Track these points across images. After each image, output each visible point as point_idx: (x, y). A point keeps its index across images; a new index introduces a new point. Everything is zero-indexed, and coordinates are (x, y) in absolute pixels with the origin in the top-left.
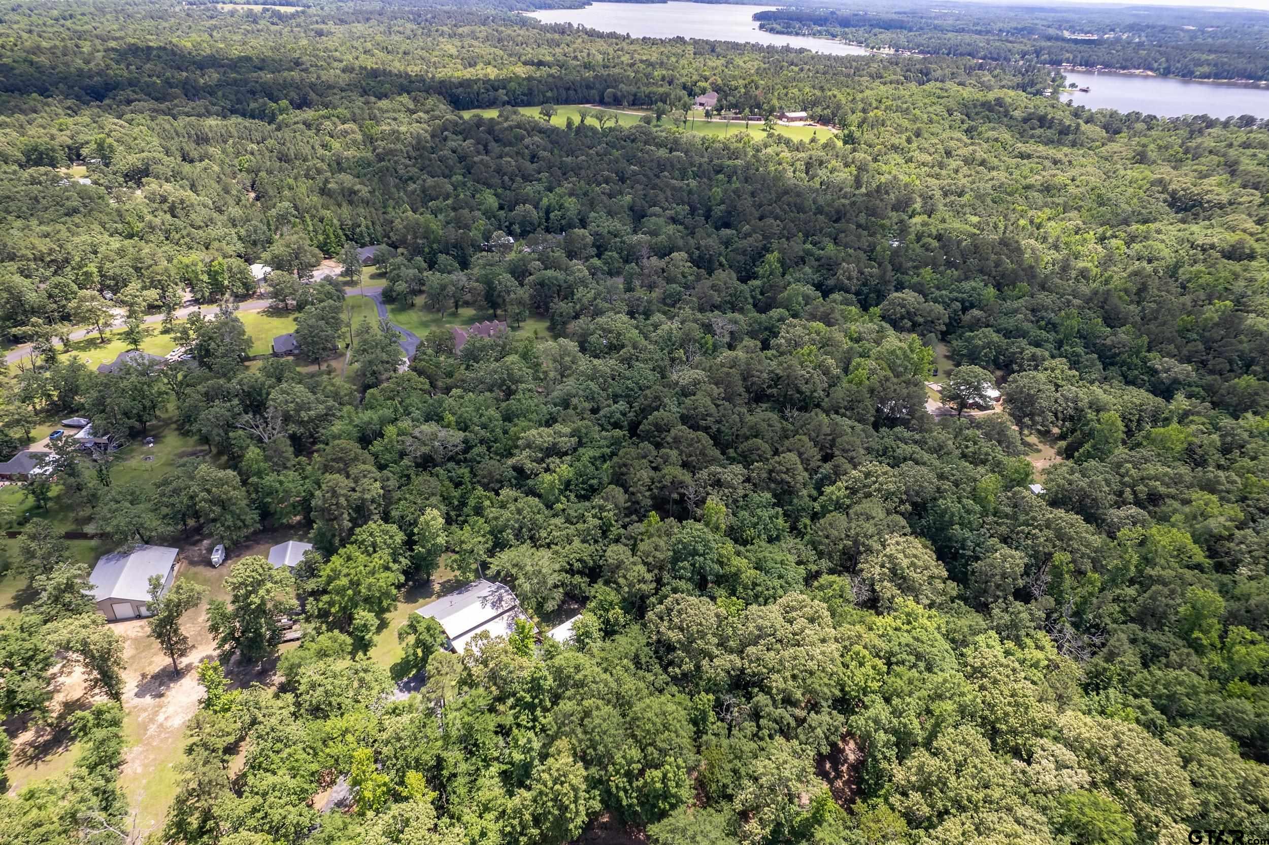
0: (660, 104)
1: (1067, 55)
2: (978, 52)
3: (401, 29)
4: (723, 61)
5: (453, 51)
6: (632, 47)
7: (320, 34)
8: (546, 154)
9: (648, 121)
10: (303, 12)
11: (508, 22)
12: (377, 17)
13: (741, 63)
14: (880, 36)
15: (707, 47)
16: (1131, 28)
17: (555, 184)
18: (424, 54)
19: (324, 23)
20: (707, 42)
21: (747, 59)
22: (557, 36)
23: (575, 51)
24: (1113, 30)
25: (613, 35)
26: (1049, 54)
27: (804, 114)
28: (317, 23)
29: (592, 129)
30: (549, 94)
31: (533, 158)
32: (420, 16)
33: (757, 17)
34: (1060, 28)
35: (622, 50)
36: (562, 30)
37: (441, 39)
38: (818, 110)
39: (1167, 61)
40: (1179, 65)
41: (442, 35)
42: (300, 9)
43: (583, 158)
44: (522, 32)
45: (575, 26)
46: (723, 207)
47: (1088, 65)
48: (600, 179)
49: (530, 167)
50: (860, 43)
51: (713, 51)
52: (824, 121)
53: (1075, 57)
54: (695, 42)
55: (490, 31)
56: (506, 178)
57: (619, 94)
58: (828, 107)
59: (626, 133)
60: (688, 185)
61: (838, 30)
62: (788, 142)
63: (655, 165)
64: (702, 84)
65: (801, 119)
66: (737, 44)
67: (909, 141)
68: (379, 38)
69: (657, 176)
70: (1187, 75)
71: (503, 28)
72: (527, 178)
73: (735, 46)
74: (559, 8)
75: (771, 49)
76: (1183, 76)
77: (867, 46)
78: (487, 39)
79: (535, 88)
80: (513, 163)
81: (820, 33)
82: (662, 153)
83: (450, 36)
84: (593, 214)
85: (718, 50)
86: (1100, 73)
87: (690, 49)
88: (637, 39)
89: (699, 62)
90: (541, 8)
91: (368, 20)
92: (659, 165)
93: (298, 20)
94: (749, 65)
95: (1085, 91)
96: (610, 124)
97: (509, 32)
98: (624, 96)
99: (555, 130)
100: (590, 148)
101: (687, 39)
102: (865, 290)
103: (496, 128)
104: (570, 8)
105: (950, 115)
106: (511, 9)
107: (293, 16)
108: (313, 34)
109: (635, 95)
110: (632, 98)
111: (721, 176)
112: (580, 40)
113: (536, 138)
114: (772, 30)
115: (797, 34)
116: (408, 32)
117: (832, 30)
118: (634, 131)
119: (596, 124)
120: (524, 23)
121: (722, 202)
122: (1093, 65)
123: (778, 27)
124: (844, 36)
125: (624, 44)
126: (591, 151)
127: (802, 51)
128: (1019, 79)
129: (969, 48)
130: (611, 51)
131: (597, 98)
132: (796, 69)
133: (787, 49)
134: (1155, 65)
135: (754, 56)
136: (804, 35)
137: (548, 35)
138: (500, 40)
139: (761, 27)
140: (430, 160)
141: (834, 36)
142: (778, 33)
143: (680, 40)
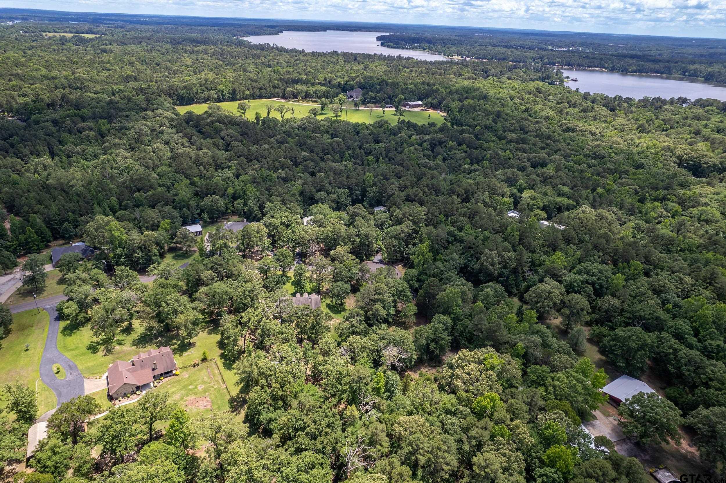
0: (323, 99)
1: (558, 60)
2: (509, 58)
3: (159, 48)
4: (362, 66)
5: (190, 63)
6: (305, 58)
7: (104, 51)
8: (237, 143)
9: (314, 113)
10: (100, 37)
11: (230, 43)
12: (147, 41)
13: (374, 68)
14: (452, 49)
15: (352, 57)
16: (582, 44)
17: (241, 172)
18: (169, 64)
19: (110, 44)
20: (352, 54)
21: (377, 64)
22: (259, 51)
23: (269, 61)
24: (573, 46)
25: (294, 51)
26: (548, 58)
27: (420, 102)
28: (106, 44)
29: (275, 121)
30: (247, 92)
31: (227, 147)
32: (174, 40)
33: (378, 39)
34: (546, 44)
35: (299, 60)
36: (262, 47)
37: (184, 54)
38: (430, 100)
39: (612, 63)
40: (619, 65)
41: (185, 52)
42: (98, 36)
43: (266, 146)
44: (237, 50)
45: (271, 45)
46: (375, 189)
47: (570, 65)
48: (277, 164)
49: (223, 155)
50: (440, 53)
51: (355, 59)
52: (434, 107)
53: (563, 61)
54: (344, 54)
55: (217, 49)
56: (202, 168)
57: (295, 91)
58: (436, 98)
59: (299, 123)
60: (346, 166)
61: (427, 45)
62: (415, 126)
63: (320, 150)
64: (352, 83)
65: (418, 106)
66: (370, 55)
67: (495, 121)
68: (143, 54)
69: (323, 160)
70: (624, 71)
71: (225, 48)
72: (218, 167)
73: (369, 56)
74: (263, 35)
75: (390, 58)
76: (622, 71)
77: (445, 55)
78: (213, 54)
79: (238, 90)
80: (210, 154)
81: (416, 47)
82: (326, 139)
83: (190, 53)
84: (268, 204)
85: (359, 59)
86: (577, 70)
87: (342, 60)
88: (309, 53)
89: (348, 67)
90: (252, 35)
91: (140, 42)
92: (323, 150)
93: (93, 43)
94: (378, 68)
95: (575, 80)
96: (288, 116)
97: (229, 49)
98: (298, 93)
99: (246, 123)
100: (271, 137)
101: (339, 52)
102: (506, 272)
103: (201, 123)
104: (270, 34)
105: (512, 100)
106: (234, 36)
107: (91, 40)
108: (99, 51)
109: (306, 92)
110: (304, 94)
111: (370, 158)
112: (273, 54)
113: (230, 131)
114: (388, 46)
115: (403, 48)
116: (164, 50)
117: (423, 45)
118: (304, 122)
119: (277, 116)
120: (241, 44)
121: (374, 184)
122: (572, 65)
123: (392, 44)
124: (430, 49)
125: (301, 56)
126: (272, 140)
127: (409, 58)
128: (539, 74)
129: (503, 56)
130: (292, 60)
131: (281, 94)
132: (408, 70)
133: (399, 57)
134: (606, 65)
135: (381, 62)
136: (407, 49)
137: (253, 51)
138: (222, 55)
139: (382, 45)
140: (145, 152)
141: (424, 49)
142: (392, 47)
143: (335, 53)
